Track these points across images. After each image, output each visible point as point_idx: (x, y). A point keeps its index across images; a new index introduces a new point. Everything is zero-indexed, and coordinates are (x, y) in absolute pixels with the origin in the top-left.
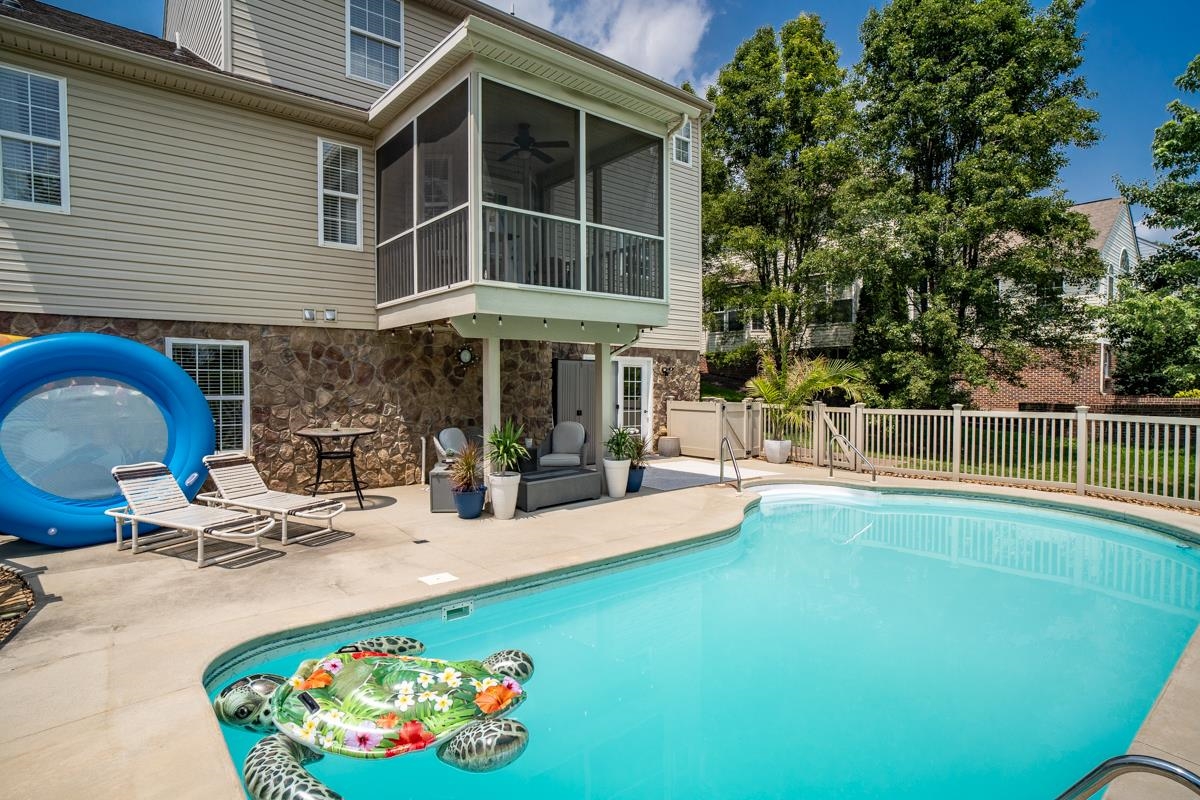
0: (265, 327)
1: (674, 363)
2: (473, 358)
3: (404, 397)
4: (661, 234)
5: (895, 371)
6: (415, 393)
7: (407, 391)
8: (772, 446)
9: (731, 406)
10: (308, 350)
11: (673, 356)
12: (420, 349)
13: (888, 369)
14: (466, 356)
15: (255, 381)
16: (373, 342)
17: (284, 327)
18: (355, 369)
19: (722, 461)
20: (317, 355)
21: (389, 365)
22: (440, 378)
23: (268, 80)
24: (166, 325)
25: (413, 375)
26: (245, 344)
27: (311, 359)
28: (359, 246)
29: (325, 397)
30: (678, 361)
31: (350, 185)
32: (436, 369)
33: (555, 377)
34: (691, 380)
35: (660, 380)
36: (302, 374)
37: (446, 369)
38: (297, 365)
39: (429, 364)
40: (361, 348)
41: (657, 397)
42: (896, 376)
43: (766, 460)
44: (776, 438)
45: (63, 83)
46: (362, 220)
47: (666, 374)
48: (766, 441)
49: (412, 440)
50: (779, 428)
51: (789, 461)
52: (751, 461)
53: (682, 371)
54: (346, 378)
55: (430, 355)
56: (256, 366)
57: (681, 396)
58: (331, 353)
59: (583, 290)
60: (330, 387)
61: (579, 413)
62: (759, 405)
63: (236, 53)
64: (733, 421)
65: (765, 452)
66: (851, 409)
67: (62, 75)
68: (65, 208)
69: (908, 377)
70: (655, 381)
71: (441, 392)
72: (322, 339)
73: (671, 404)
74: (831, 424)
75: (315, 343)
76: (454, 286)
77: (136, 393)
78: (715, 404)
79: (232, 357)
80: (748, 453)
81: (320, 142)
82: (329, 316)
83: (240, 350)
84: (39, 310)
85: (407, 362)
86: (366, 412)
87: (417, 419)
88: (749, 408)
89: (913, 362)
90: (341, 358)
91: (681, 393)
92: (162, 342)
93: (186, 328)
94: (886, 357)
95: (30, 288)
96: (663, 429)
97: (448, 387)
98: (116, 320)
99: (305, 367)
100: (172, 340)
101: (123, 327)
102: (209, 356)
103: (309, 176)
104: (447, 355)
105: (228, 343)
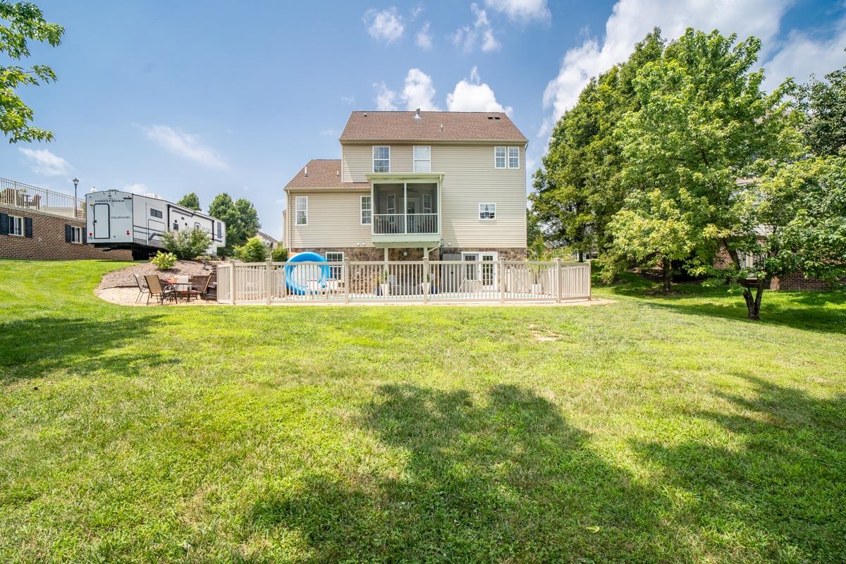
0: (347, 248)
1: (510, 253)
2: (408, 254)
10: (358, 254)
11: (509, 251)
14: (406, 254)
16: (375, 251)
17: (352, 248)
20: (360, 255)
23: (352, 181)
24: (326, 249)
26: (343, 253)
30: (512, 253)
31: (369, 207)
37: (400, 258)
38: (355, 258)
39: (393, 257)
40: (372, 252)
45: (307, 197)
53: (515, 257)
55: (394, 254)
58: (364, 254)
59: (406, 233)
67: (307, 195)
68: (307, 224)
72: (362, 251)
75: (360, 252)
79: (340, 256)
81: (361, 197)
82: (364, 244)
83: (342, 255)
92: (325, 253)
93: (330, 249)
95: (301, 242)
98: (316, 248)
99: (357, 258)
100: (327, 253)
101: (317, 250)
102: (335, 256)
103: (358, 207)
104: (399, 254)
105: (339, 252)
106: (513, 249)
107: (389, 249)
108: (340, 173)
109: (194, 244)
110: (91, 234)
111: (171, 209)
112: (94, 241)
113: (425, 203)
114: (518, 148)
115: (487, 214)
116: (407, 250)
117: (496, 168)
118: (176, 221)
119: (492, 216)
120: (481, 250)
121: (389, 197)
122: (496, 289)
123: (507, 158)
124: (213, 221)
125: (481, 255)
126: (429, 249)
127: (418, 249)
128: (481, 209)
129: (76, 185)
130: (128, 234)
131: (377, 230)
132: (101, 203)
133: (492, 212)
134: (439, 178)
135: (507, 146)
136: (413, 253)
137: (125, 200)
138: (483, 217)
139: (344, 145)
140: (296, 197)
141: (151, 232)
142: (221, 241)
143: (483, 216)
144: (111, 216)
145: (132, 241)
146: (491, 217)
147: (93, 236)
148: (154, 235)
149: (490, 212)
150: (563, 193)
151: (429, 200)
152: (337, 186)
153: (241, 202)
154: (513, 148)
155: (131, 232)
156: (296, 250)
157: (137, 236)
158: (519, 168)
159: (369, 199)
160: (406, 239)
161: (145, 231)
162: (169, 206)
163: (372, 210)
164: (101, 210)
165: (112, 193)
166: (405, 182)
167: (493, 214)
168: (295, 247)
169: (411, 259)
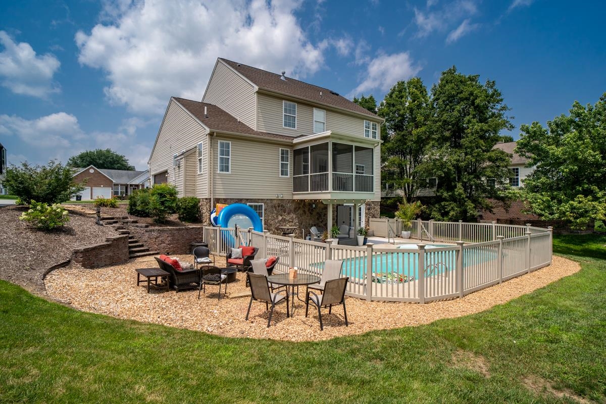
0: (267, 199)
1: (371, 205)
2: (316, 206)
3: (298, 218)
4: (373, 174)
5: (446, 208)
6: (301, 216)
7: (299, 216)
8: (404, 233)
9: (391, 220)
10: (277, 205)
11: (371, 203)
12: (302, 204)
13: (444, 208)
14: (314, 206)
15: (265, 214)
17: (272, 199)
18: (287, 210)
19: (389, 238)
20: (279, 207)
21: (295, 209)
22: (307, 212)
24: (247, 200)
25: (300, 211)
26: (263, 204)
27: (277, 208)
28: (289, 176)
29: (280, 218)
30: (373, 205)
32: (306, 210)
33: (337, 212)
34: (377, 211)
35: (367, 211)
36: (275, 212)
37: (309, 210)
38: (274, 209)
39: (304, 208)
41: (366, 217)
42: (446, 210)
43: (402, 238)
44: (405, 231)
45: (230, 142)
46: (290, 169)
47: (369, 209)
48: (402, 232)
49: (300, 230)
50: (406, 228)
51: (410, 238)
52: (397, 238)
53: (374, 208)
54: (285, 213)
55: (305, 206)
56: (265, 210)
57: (374, 216)
58: (282, 206)
59: (354, 191)
60: (281, 216)
61: (344, 222)
62: (400, 220)
63: (259, 126)
64: (391, 225)
65: (403, 235)
66: (429, 222)
67: (230, 141)
68: (230, 172)
69: (450, 210)
70: (365, 211)
71: (307, 216)
72: (280, 202)
73: (371, 219)
74: (423, 226)
75: (278, 203)
76: (323, 192)
77: (247, 218)
78: (385, 219)
80: (396, 235)
81: (280, 149)
82: (282, 196)
84: (224, 197)
85: (299, 208)
86: (290, 222)
87: (302, 224)
88: (396, 221)
89: (452, 206)
90: (284, 207)
91: (374, 215)
92: (247, 204)
93: (251, 200)
94: (443, 203)
95: (223, 192)
96: (368, 227)
97: (309, 215)
98: (238, 199)
99: (276, 210)
102: (255, 207)
103: (278, 158)
104: (309, 205)
105: (260, 204)
106: (373, 202)
114: (377, 124)
123: (371, 130)
135: (371, 121)
136: (319, 205)
140: (219, 141)
154: (374, 123)
159: (286, 152)
168: (217, 197)
169: (318, 211)
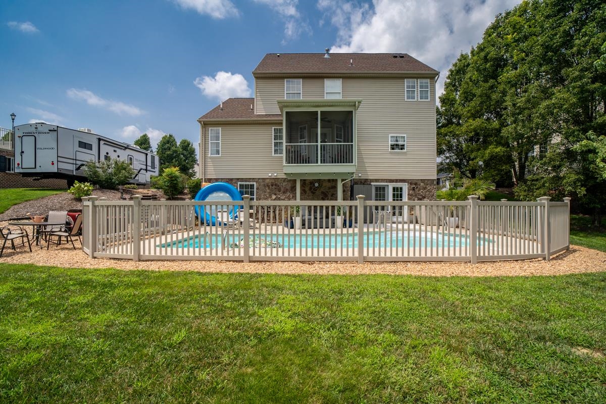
0: (259, 179)
1: (420, 185)
2: (319, 185)
4: (352, 142)
8: (451, 220)
10: (270, 184)
11: (419, 182)
14: (317, 185)
15: (257, 193)
16: (287, 181)
17: (264, 178)
18: (282, 189)
20: (272, 186)
21: (292, 188)
22: (308, 192)
23: (265, 114)
24: (238, 179)
26: (255, 183)
30: (422, 184)
31: (281, 138)
32: (307, 189)
34: (430, 192)
35: (411, 192)
36: (268, 191)
37: (311, 189)
38: (267, 188)
39: (305, 187)
40: (284, 183)
41: (410, 199)
45: (220, 129)
47: (415, 189)
51: (458, 227)
53: (425, 188)
54: (280, 192)
55: (305, 185)
56: (257, 189)
57: (423, 198)
58: (276, 185)
59: (319, 163)
60: (276, 194)
63: (258, 109)
67: (220, 127)
68: (220, 155)
70: (409, 192)
72: (273, 181)
79: (252, 186)
81: (273, 128)
82: (275, 174)
83: (254, 185)
84: (215, 177)
90: (278, 186)
92: (237, 184)
93: (242, 180)
95: (214, 173)
96: (412, 212)
97: (311, 194)
98: (228, 179)
99: (269, 189)
100: (239, 183)
101: (230, 181)
102: (247, 186)
103: (270, 138)
104: (311, 184)
105: (251, 183)
106: (423, 181)
107: (301, 180)
108: (253, 106)
109: (115, 174)
110: (18, 164)
111: (102, 142)
112: (22, 171)
113: (337, 134)
114: (429, 80)
115: (397, 145)
116: (319, 181)
117: (406, 100)
118: (107, 153)
119: (402, 147)
120: (391, 181)
121: (301, 128)
122: (406, 219)
123: (418, 90)
124: (147, 154)
125: (391, 186)
126: (343, 180)
127: (329, 181)
128: (391, 141)
129: (13, 119)
130: (53, 164)
131: (289, 161)
132: (28, 134)
133: (402, 143)
134: (355, 105)
135: (417, 78)
136: (324, 184)
137: (50, 132)
138: (393, 149)
139: (257, 78)
140: (210, 128)
141: (79, 163)
142: (154, 172)
143: (393, 147)
144: (37, 147)
145: (56, 171)
146: (402, 149)
147: (20, 166)
148: (83, 165)
149: (400, 143)
150: (471, 125)
151: (341, 131)
152: (249, 117)
153: (184, 142)
154: (424, 81)
155: (55, 162)
156: (209, 180)
157: (63, 166)
158: (429, 100)
159: (281, 130)
160: (319, 169)
161: (71, 161)
162: (99, 140)
163: (284, 140)
164: (28, 142)
165: (39, 126)
166: (319, 110)
167: (403, 145)
168: (209, 177)
169: (322, 190)
